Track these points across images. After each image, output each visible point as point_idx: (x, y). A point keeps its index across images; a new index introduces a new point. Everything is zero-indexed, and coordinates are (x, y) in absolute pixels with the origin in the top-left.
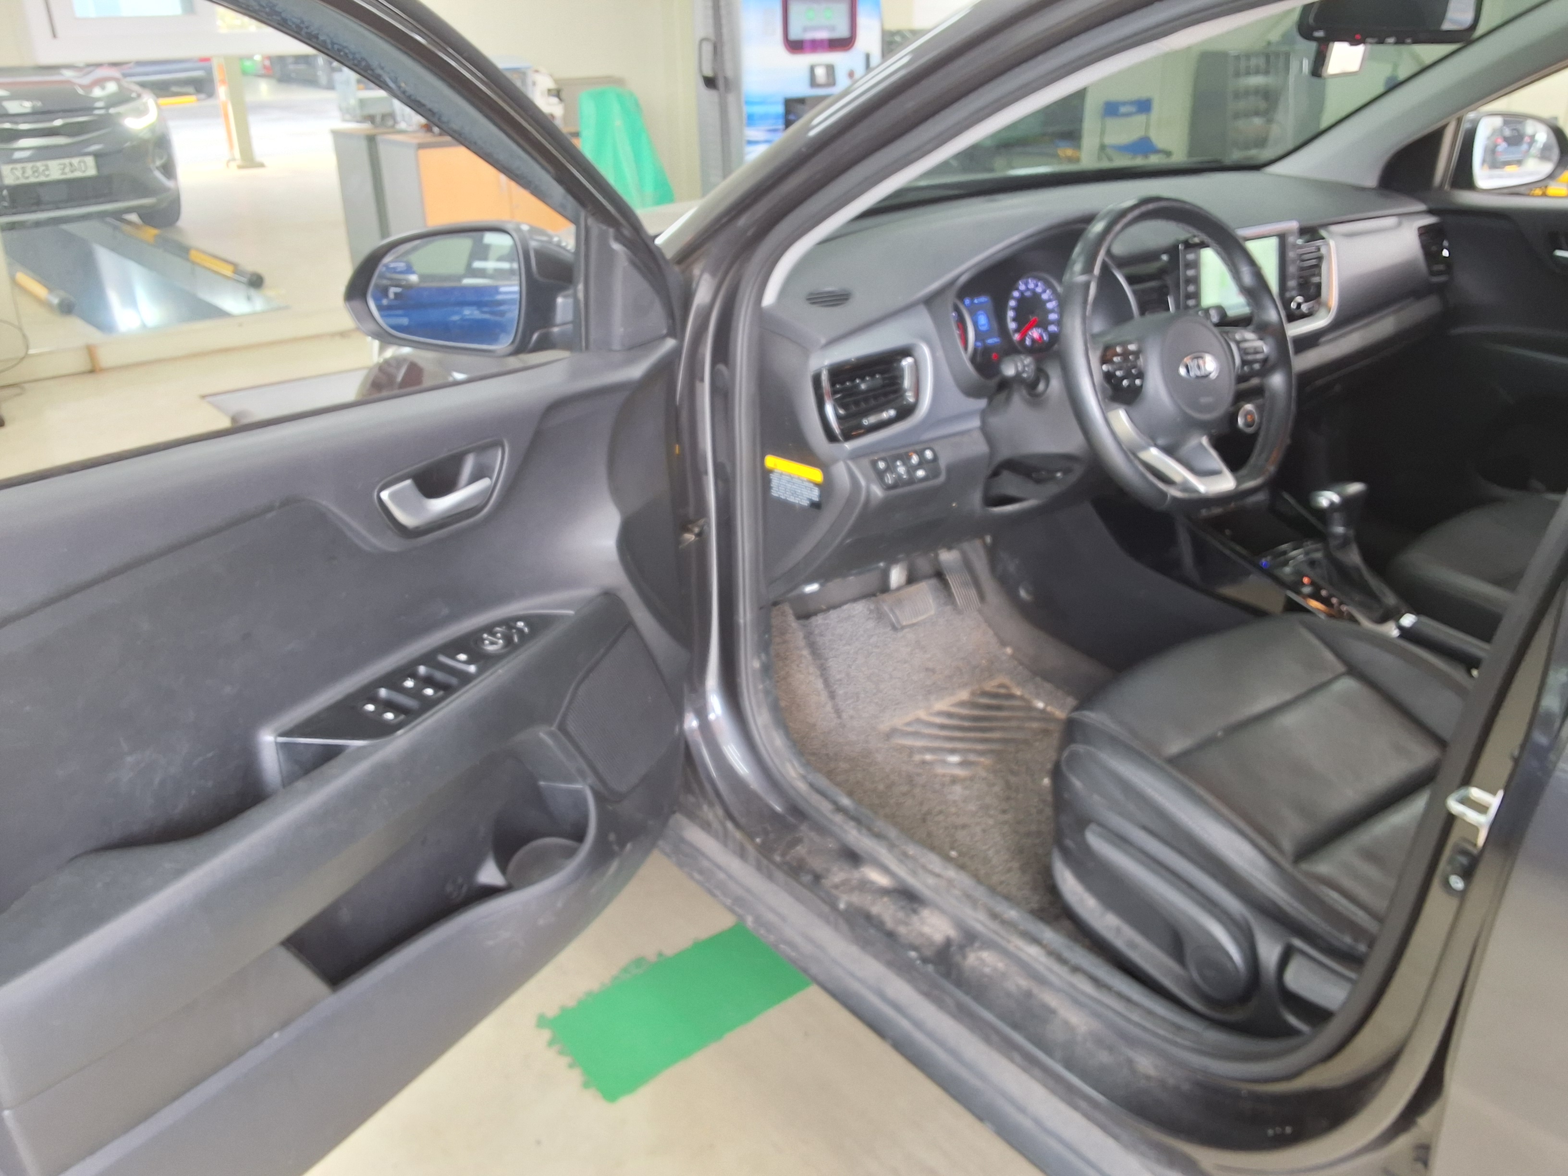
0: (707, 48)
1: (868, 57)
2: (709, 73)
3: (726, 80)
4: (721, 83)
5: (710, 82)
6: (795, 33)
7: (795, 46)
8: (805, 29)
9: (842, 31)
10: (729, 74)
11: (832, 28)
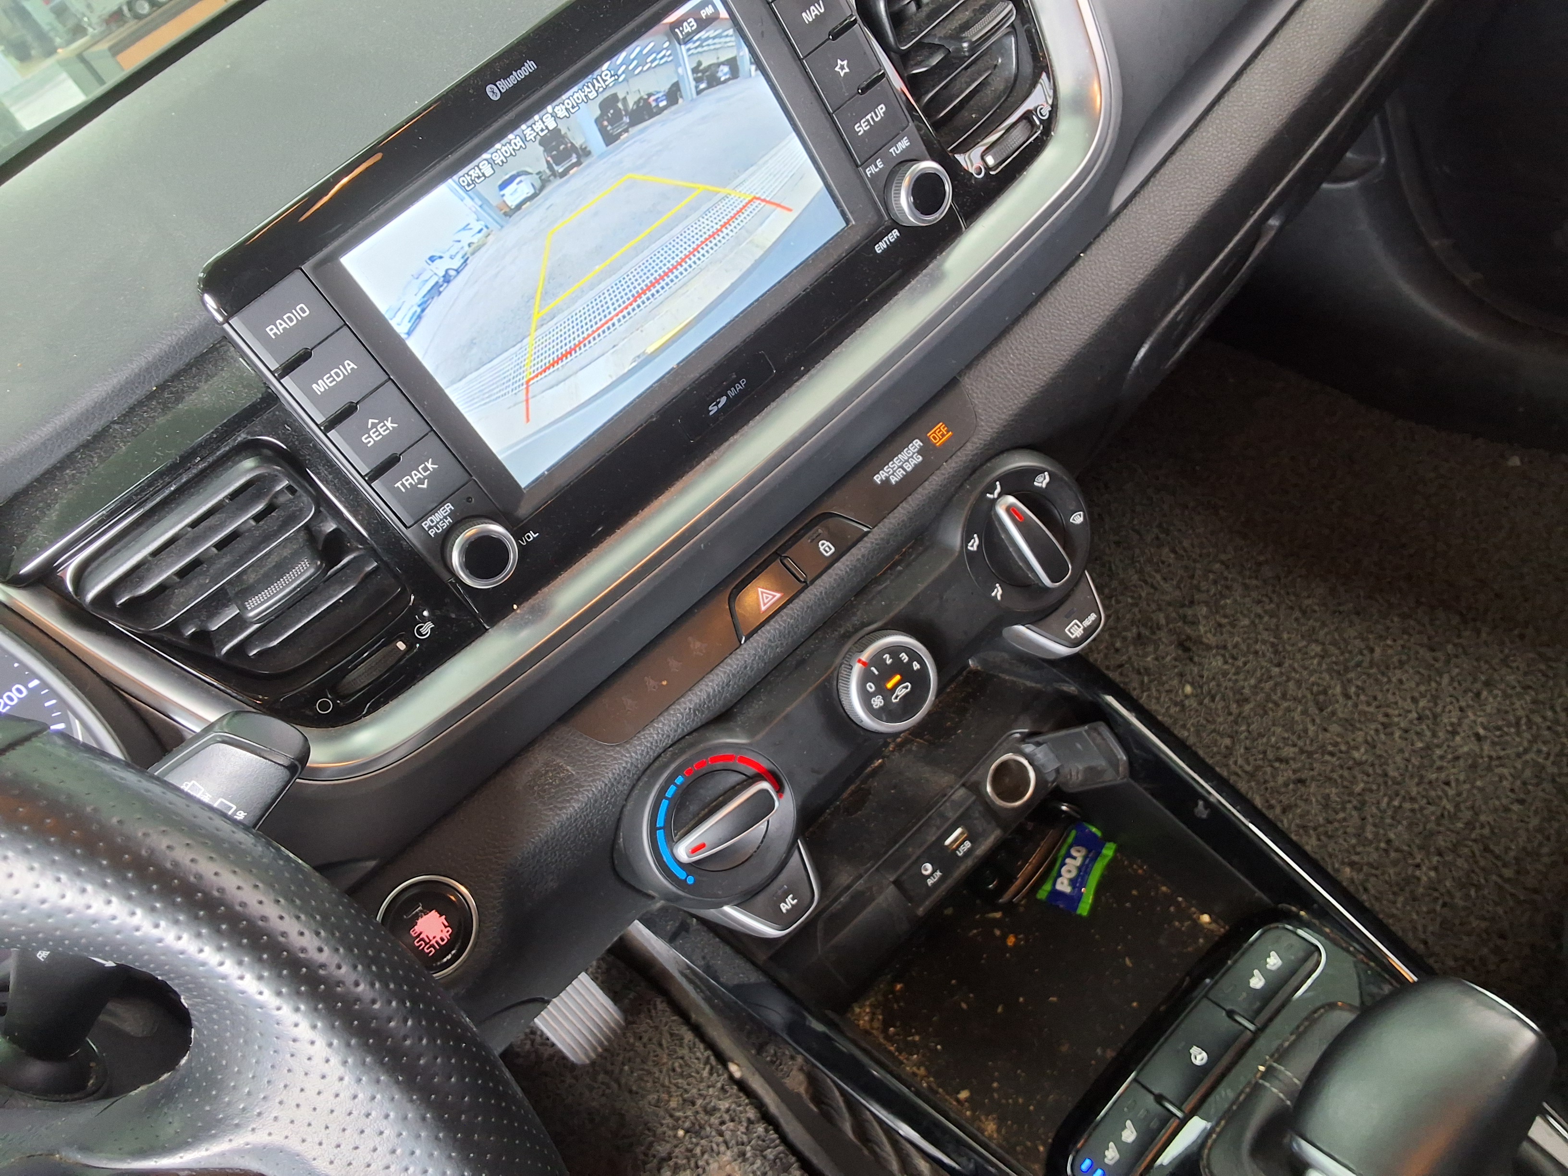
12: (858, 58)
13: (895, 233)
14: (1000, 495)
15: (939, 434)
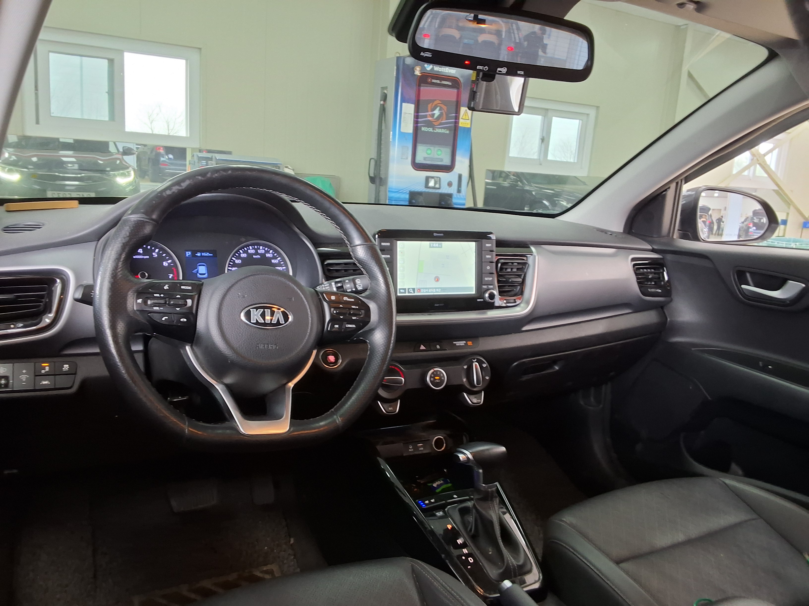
0: (373, 162)
1: (460, 177)
2: (372, 175)
3: (381, 179)
4: (377, 181)
5: (372, 180)
6: (420, 159)
7: (418, 167)
8: (425, 159)
9: (447, 161)
10: (382, 176)
11: (442, 160)
12: (491, 268)
13: (482, 300)
14: (475, 362)
15: (470, 343)
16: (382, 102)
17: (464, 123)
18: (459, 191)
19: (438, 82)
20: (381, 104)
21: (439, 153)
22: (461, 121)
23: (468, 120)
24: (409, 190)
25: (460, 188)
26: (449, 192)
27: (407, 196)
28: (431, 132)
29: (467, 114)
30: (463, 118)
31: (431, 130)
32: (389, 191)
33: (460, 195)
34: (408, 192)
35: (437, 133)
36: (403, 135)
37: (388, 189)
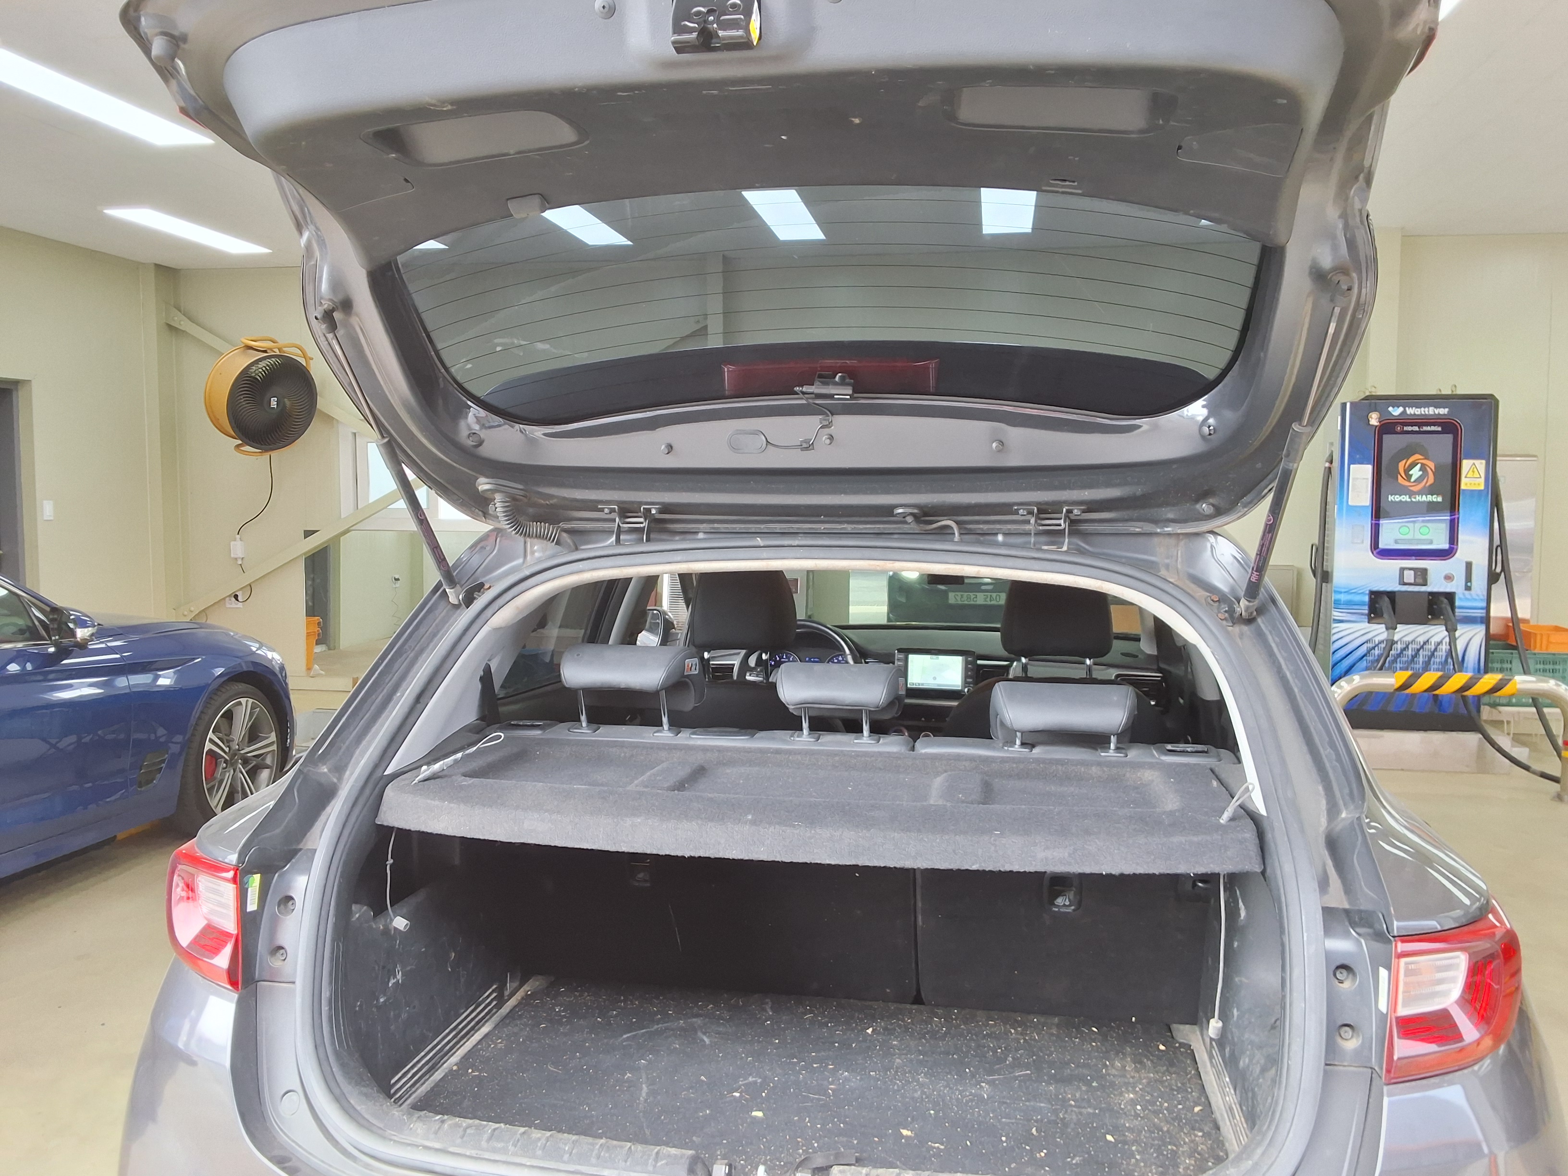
1: (1469, 566)
3: (1325, 572)
4: (1319, 575)
7: (1386, 554)
8: (1398, 542)
9: (1440, 544)
10: (1328, 569)
11: (1430, 542)
16: (1327, 465)
17: (1471, 484)
18: (1468, 588)
19: (1416, 428)
20: (1325, 468)
21: (1424, 530)
22: (1464, 481)
23: (1481, 477)
24: (1369, 589)
25: (1469, 584)
26: (1448, 590)
27: (1366, 599)
28: (1406, 502)
29: (1475, 469)
30: (1468, 476)
31: (1405, 498)
32: (1335, 592)
33: (1471, 595)
34: (1367, 592)
35: (1419, 502)
36: (1356, 510)
37: (1333, 589)
